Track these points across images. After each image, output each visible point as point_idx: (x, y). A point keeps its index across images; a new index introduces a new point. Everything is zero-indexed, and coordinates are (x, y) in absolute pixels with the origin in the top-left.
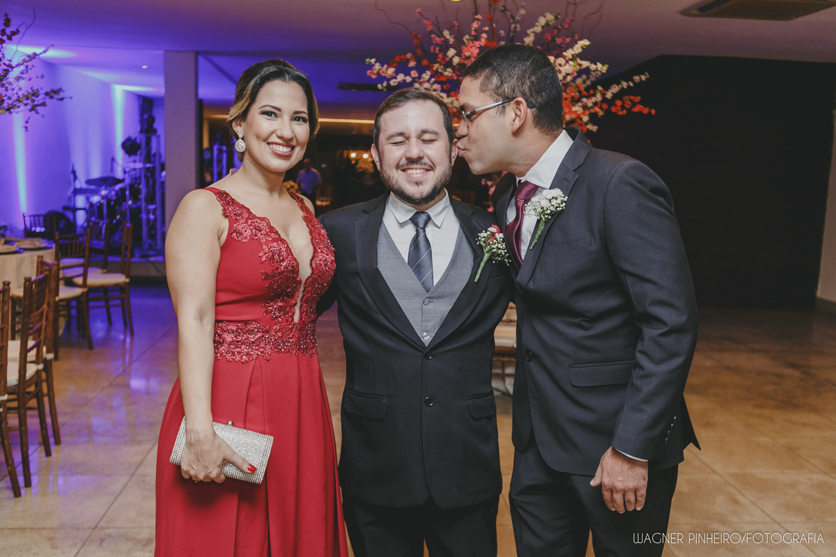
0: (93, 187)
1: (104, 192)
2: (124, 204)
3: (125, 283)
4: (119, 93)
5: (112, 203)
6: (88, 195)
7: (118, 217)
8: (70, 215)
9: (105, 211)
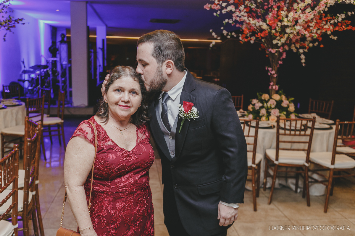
0: (32, 70)
1: (38, 72)
2: (49, 78)
3: (61, 123)
4: (42, 24)
5: (43, 78)
6: (30, 74)
7: (46, 84)
8: (21, 83)
9: (40, 82)
